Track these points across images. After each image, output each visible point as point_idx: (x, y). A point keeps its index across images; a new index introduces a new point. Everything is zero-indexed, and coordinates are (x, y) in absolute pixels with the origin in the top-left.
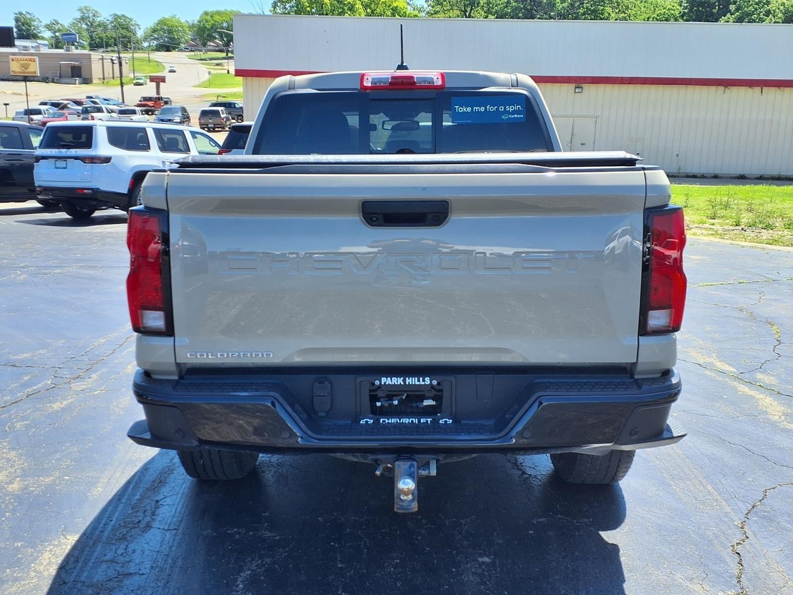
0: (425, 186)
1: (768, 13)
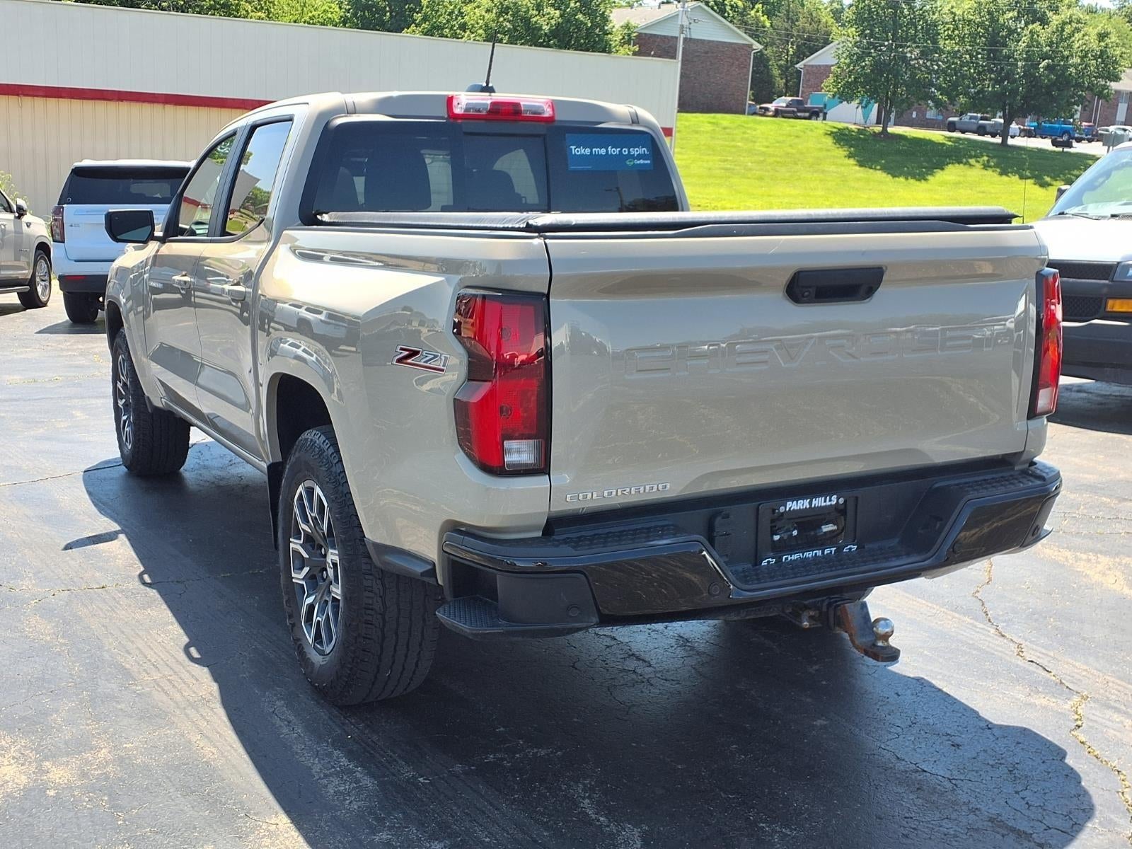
0: (864, 249)
1: (463, 27)
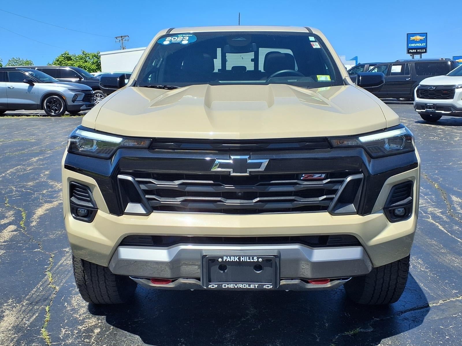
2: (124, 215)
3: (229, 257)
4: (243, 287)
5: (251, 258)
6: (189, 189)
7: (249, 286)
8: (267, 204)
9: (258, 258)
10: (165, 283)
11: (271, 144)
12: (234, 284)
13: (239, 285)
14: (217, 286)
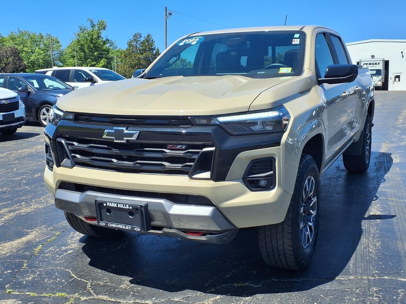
2: (61, 167)
3: (110, 203)
4: (122, 227)
5: (125, 205)
6: (95, 151)
7: (126, 227)
8: (143, 166)
9: (129, 206)
10: (93, 220)
11: (147, 120)
12: (116, 224)
13: (119, 225)
14: (105, 224)
